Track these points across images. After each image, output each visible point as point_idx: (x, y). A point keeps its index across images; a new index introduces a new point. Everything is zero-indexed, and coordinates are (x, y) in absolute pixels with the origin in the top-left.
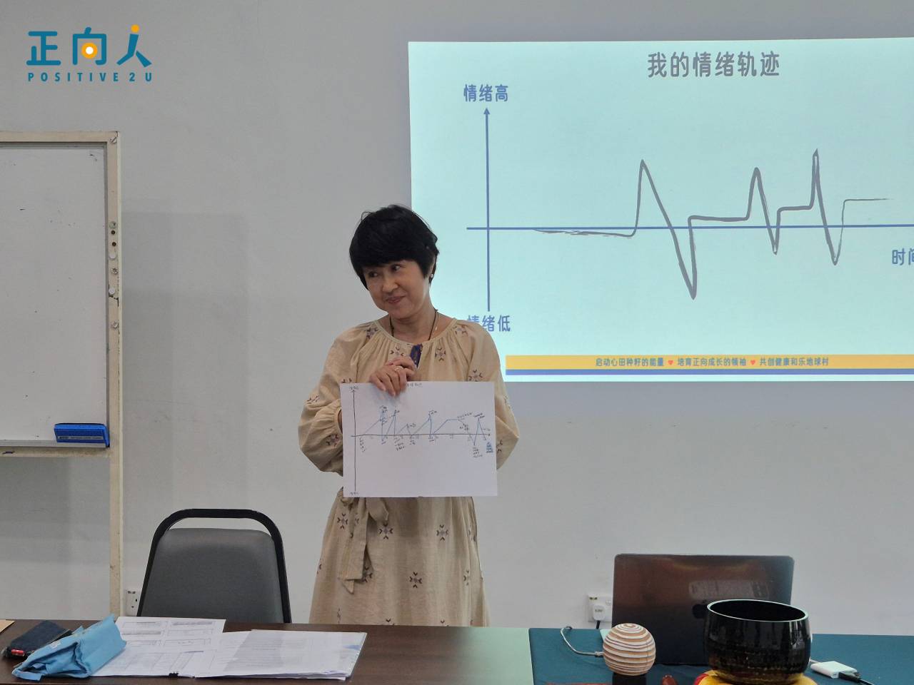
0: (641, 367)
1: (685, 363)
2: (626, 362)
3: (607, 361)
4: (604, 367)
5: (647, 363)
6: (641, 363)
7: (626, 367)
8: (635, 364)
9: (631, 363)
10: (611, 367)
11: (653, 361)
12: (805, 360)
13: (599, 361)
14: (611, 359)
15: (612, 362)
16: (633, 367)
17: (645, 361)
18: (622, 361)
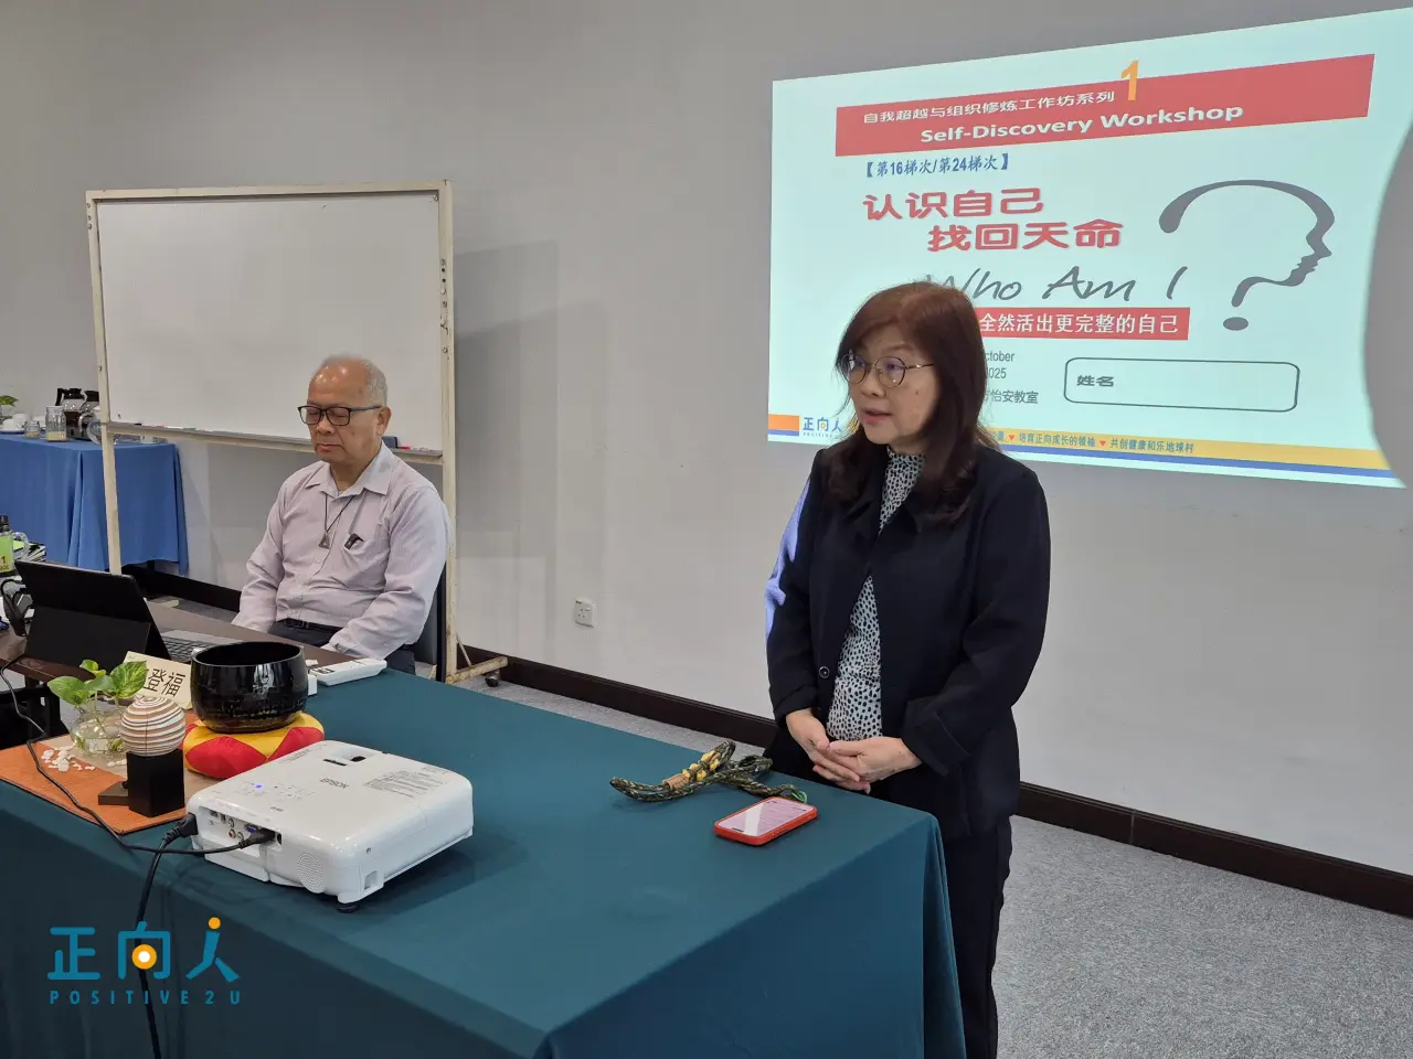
12: (1165, 445)
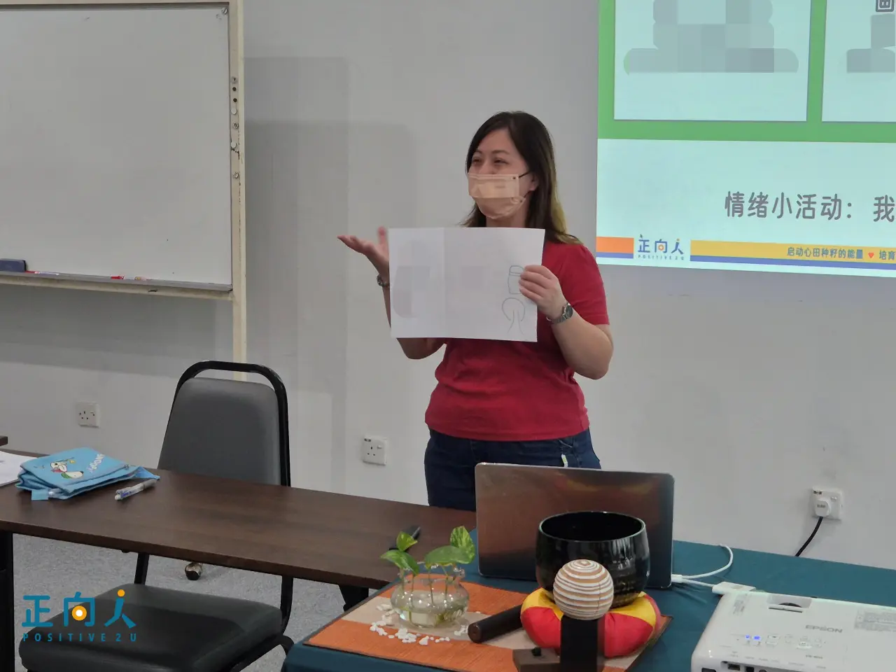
0: (837, 259)
1: (887, 257)
2: (821, 252)
3: (800, 251)
4: (796, 257)
5: (845, 255)
6: (837, 255)
7: (820, 258)
8: (831, 255)
9: (827, 254)
10: (804, 257)
11: (851, 253)
13: (790, 251)
14: (804, 249)
15: (806, 252)
16: (828, 258)
17: (842, 252)
18: (816, 251)
